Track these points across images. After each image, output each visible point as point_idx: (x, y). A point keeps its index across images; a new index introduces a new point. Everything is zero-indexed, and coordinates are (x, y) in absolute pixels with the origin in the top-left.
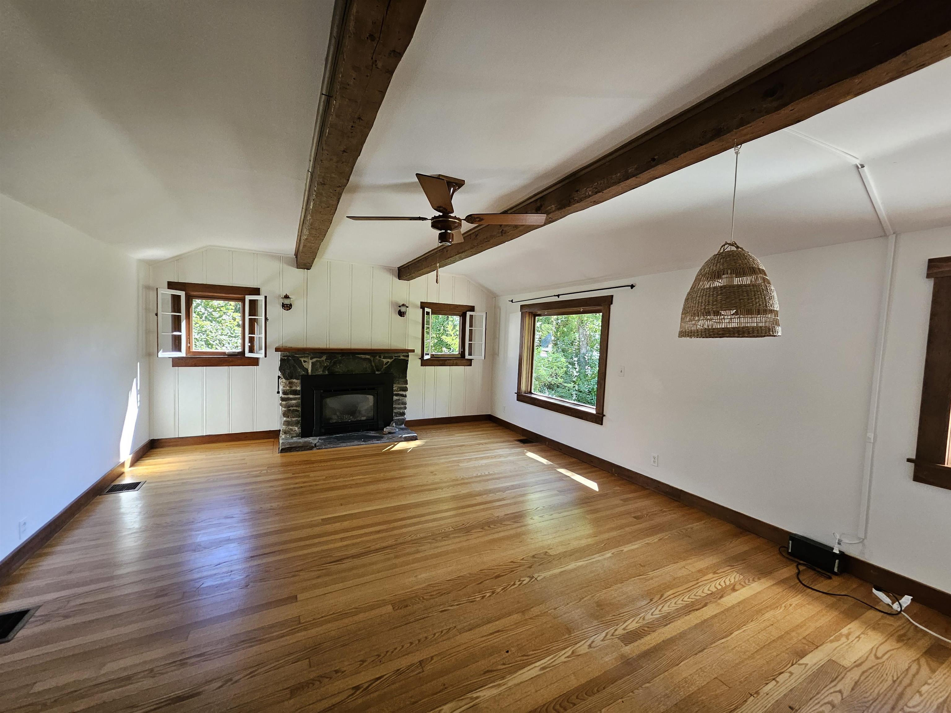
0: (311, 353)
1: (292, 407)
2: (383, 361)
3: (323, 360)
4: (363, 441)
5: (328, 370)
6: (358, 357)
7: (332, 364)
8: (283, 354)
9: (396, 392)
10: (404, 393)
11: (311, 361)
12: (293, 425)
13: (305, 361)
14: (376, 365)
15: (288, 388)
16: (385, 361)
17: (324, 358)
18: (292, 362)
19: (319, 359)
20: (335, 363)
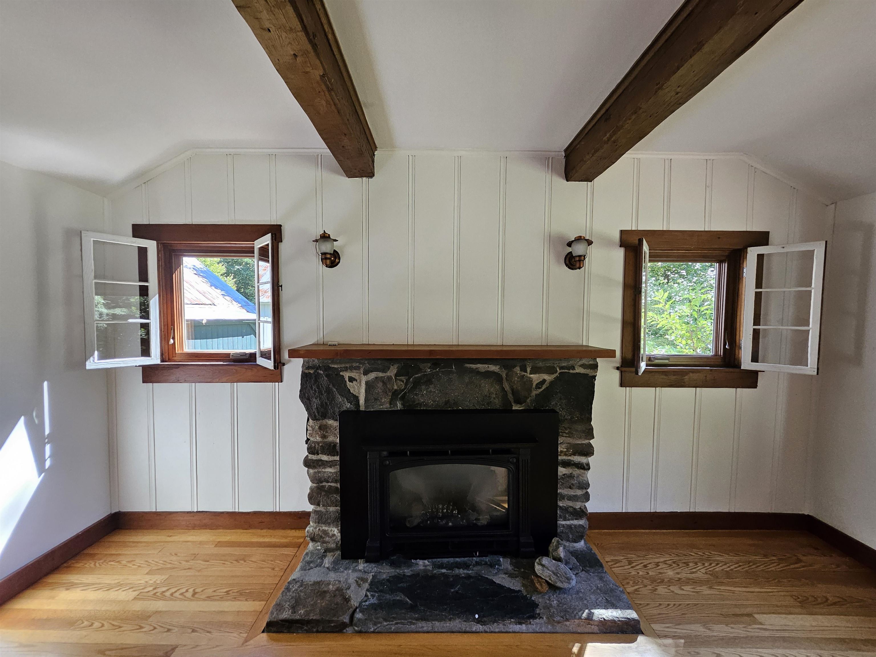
0: (366, 360)
1: (328, 482)
2: (531, 381)
3: (390, 378)
4: (478, 621)
5: (403, 398)
6: (472, 371)
7: (410, 386)
8: (308, 362)
9: (564, 458)
10: (583, 460)
11: (364, 379)
12: (329, 524)
13: (351, 379)
14: (512, 390)
15: (319, 439)
16: (536, 378)
17: (392, 372)
18: (324, 381)
19: (381, 374)
20: (417, 384)
